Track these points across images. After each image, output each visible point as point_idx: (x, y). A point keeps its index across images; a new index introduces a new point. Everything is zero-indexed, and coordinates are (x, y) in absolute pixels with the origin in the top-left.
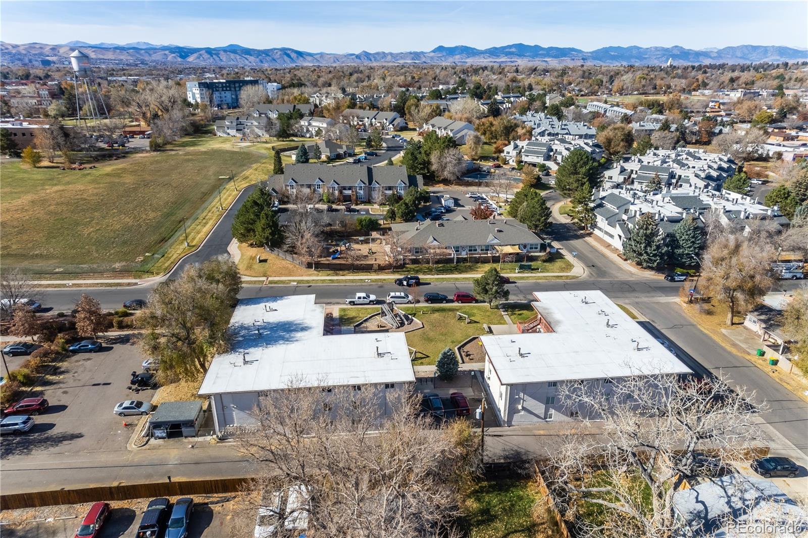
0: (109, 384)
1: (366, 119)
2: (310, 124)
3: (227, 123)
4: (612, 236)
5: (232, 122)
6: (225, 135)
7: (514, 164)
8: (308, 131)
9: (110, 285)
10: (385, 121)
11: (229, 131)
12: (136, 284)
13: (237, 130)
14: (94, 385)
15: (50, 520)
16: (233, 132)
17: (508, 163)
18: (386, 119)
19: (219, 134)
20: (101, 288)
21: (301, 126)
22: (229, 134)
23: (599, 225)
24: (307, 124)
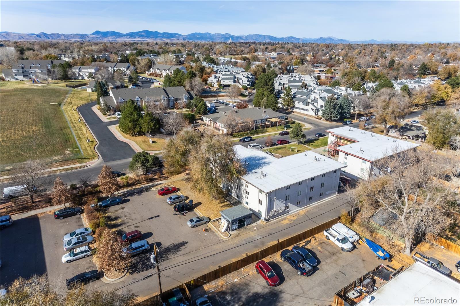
0: (159, 216)
1: (110, 68)
2: (80, 71)
3: (14, 71)
4: (307, 110)
5: (18, 71)
6: (13, 80)
7: (217, 86)
8: (79, 75)
9: (66, 170)
10: (124, 68)
11: (16, 77)
12: (85, 166)
13: (24, 76)
14: (150, 219)
15: (236, 280)
16: (21, 77)
17: (213, 86)
18: (124, 67)
19: (7, 79)
20: (62, 172)
21: (74, 73)
22: (17, 79)
23: (296, 106)
24: (78, 71)
